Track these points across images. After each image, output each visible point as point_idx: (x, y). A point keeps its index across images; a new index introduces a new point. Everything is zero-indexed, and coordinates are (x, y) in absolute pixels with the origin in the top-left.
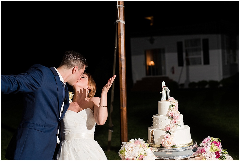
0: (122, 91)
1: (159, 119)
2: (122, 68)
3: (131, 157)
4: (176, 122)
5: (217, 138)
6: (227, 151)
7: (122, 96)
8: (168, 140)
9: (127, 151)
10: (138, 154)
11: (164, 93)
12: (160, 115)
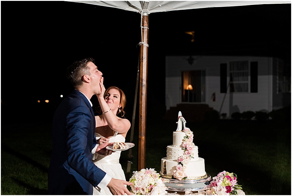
0: (142, 118)
1: (173, 150)
2: (143, 94)
3: (141, 187)
4: (189, 154)
5: (232, 173)
6: (241, 187)
7: (141, 124)
8: (179, 171)
9: (137, 180)
10: (148, 184)
11: (179, 123)
12: (174, 146)
